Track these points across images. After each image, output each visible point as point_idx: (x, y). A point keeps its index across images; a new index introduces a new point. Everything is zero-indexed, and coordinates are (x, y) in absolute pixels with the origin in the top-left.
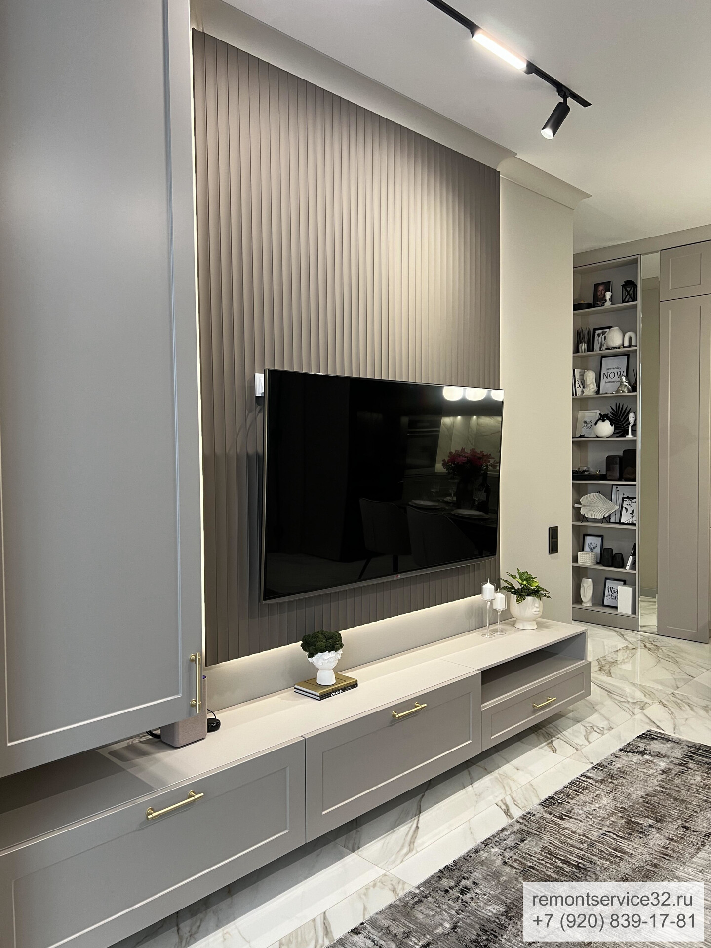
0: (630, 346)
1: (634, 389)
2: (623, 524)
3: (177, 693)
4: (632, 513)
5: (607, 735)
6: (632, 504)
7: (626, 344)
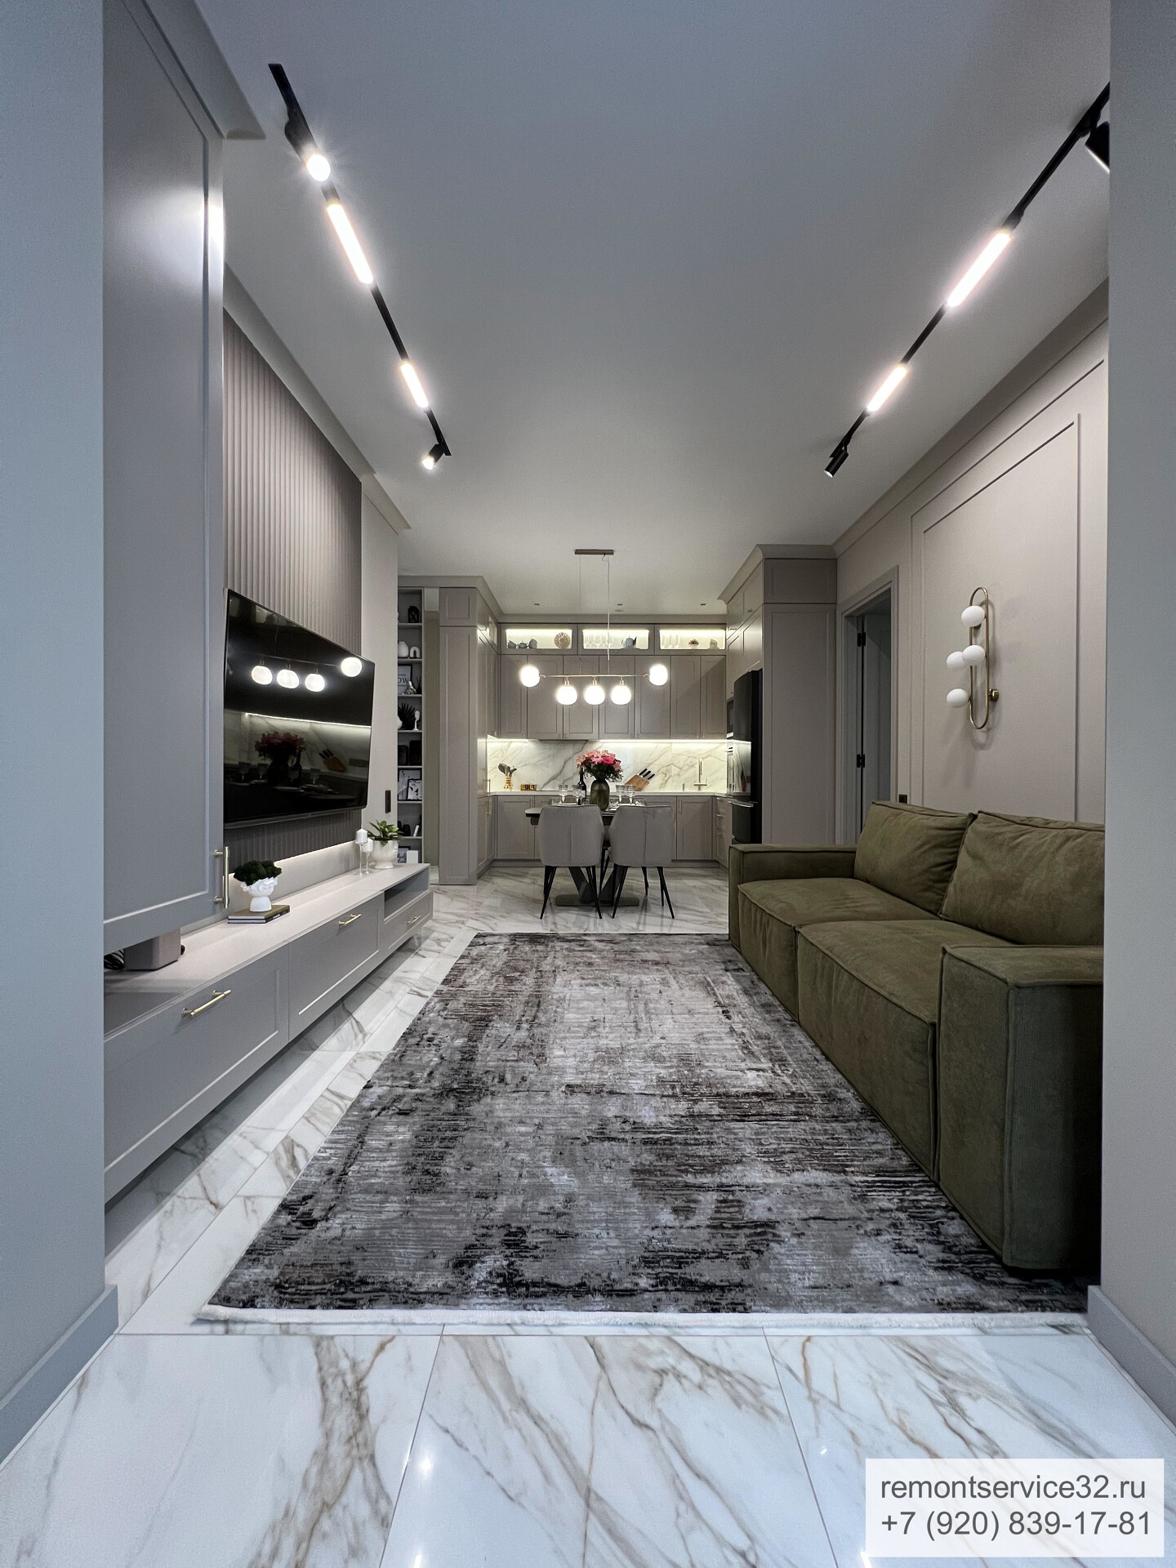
0: (415, 657)
1: (419, 691)
2: (410, 800)
3: (203, 890)
4: (417, 791)
5: (453, 941)
6: (416, 784)
7: (412, 655)
